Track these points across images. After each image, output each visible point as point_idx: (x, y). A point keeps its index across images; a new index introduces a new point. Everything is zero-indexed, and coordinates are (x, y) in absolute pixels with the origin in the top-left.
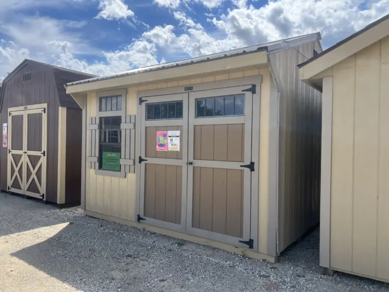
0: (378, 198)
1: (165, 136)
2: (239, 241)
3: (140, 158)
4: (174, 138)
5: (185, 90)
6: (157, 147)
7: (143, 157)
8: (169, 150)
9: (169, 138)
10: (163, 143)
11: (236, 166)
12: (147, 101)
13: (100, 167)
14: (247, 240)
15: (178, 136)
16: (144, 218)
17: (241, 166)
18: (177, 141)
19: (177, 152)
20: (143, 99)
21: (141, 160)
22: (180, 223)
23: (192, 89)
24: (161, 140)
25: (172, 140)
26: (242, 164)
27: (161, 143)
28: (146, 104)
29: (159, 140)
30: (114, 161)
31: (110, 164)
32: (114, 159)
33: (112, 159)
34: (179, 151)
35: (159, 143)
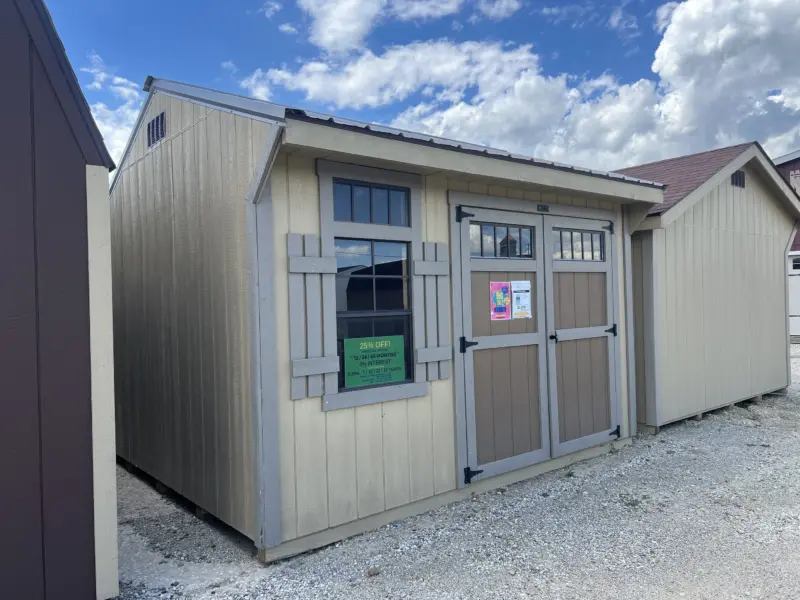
1: (506, 290)
2: (609, 434)
3: (463, 340)
4: (521, 294)
5: (538, 210)
6: (492, 313)
7: (469, 338)
8: (514, 317)
9: (514, 295)
10: (503, 306)
11: (599, 331)
12: (473, 215)
14: (615, 428)
15: (528, 291)
16: (479, 468)
17: (606, 331)
18: (526, 300)
19: (527, 319)
20: (464, 210)
21: (464, 344)
22: (539, 446)
23: (548, 211)
24: (500, 298)
25: (518, 298)
26: (607, 328)
27: (499, 304)
29: (496, 301)
30: (384, 358)
31: (370, 371)
32: (385, 355)
33: (379, 356)
34: (531, 317)
35: (494, 305)
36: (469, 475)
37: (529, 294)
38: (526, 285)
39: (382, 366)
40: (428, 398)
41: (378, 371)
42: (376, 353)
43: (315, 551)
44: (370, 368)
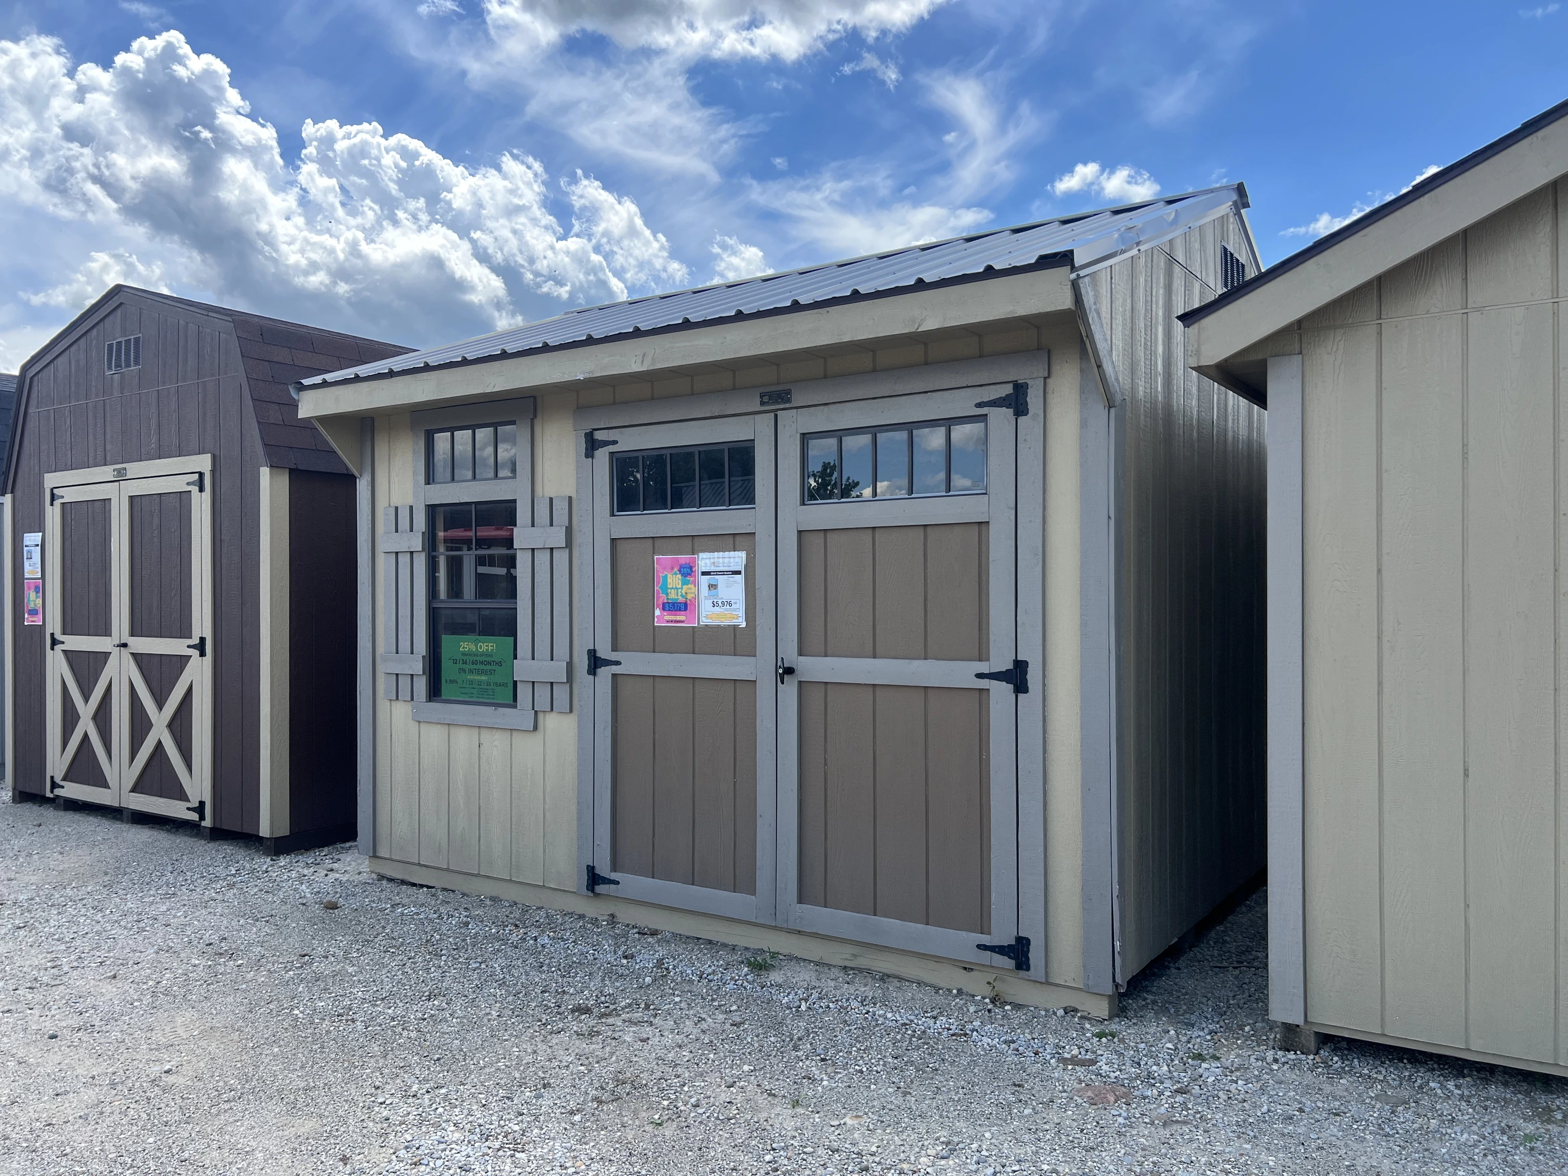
0: (1466, 774)
1: (688, 571)
2: (979, 946)
3: (592, 654)
4: (721, 578)
5: (762, 403)
6: (657, 612)
7: (604, 652)
8: (704, 621)
9: (704, 580)
10: (681, 599)
12: (615, 442)
13: (434, 692)
14: (1007, 939)
15: (738, 573)
16: (614, 876)
17: (980, 676)
18: (734, 590)
19: (735, 628)
20: (599, 436)
21: (595, 663)
22: (751, 889)
23: (789, 401)
24: (674, 586)
25: (712, 587)
26: (984, 668)
27: (673, 596)
28: (612, 453)
29: (665, 588)
30: (488, 667)
31: (471, 682)
32: (489, 663)
33: (482, 663)
34: (744, 625)
35: (663, 598)
36: (594, 879)
37: (740, 579)
38: (737, 559)
39: (484, 678)
40: (538, 736)
41: (480, 683)
42: (479, 659)
43: (403, 882)
44: (470, 677)
